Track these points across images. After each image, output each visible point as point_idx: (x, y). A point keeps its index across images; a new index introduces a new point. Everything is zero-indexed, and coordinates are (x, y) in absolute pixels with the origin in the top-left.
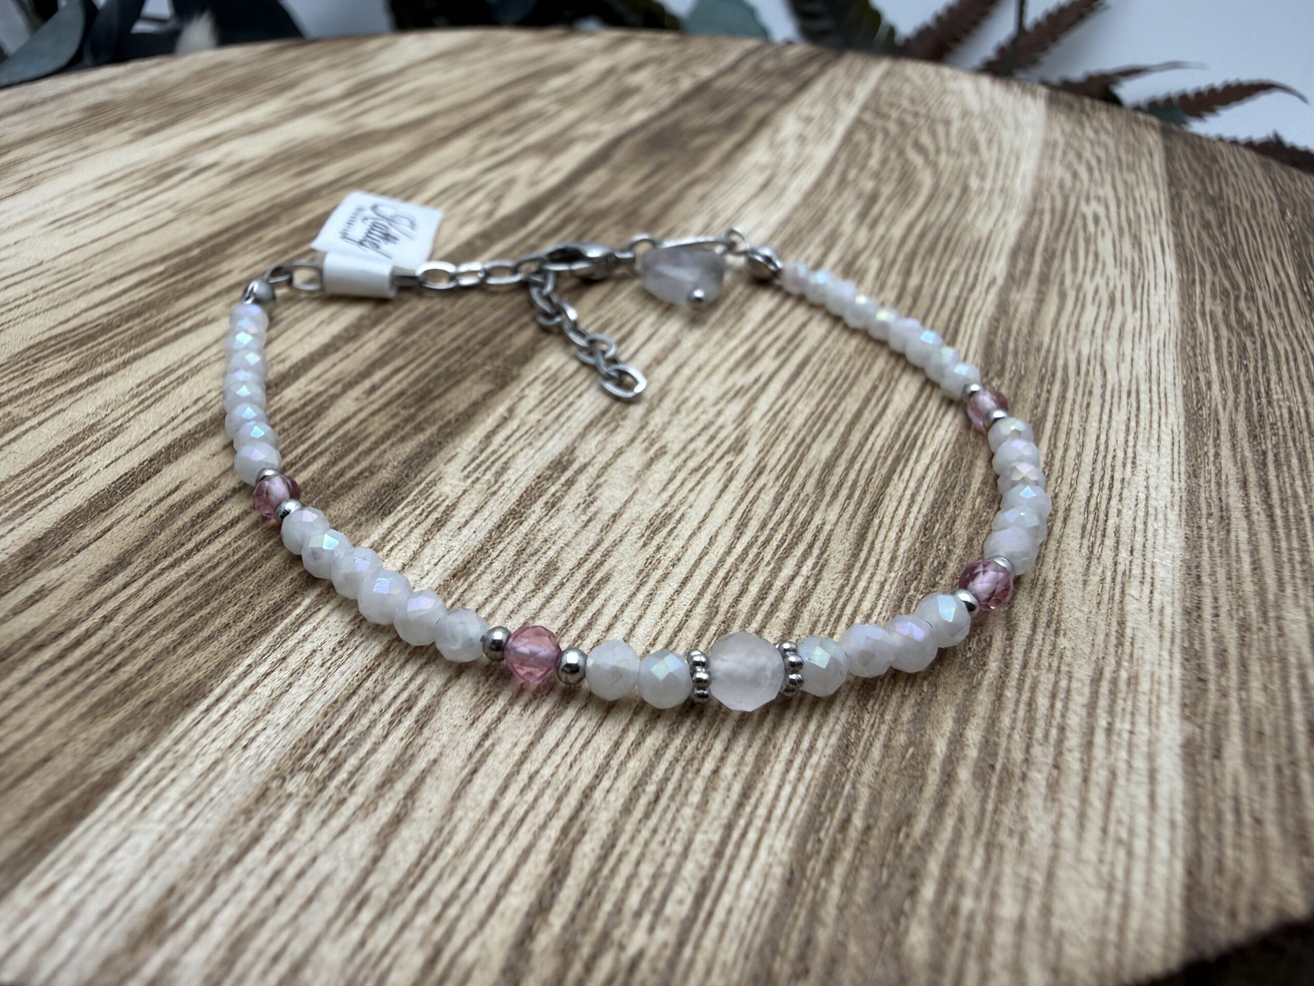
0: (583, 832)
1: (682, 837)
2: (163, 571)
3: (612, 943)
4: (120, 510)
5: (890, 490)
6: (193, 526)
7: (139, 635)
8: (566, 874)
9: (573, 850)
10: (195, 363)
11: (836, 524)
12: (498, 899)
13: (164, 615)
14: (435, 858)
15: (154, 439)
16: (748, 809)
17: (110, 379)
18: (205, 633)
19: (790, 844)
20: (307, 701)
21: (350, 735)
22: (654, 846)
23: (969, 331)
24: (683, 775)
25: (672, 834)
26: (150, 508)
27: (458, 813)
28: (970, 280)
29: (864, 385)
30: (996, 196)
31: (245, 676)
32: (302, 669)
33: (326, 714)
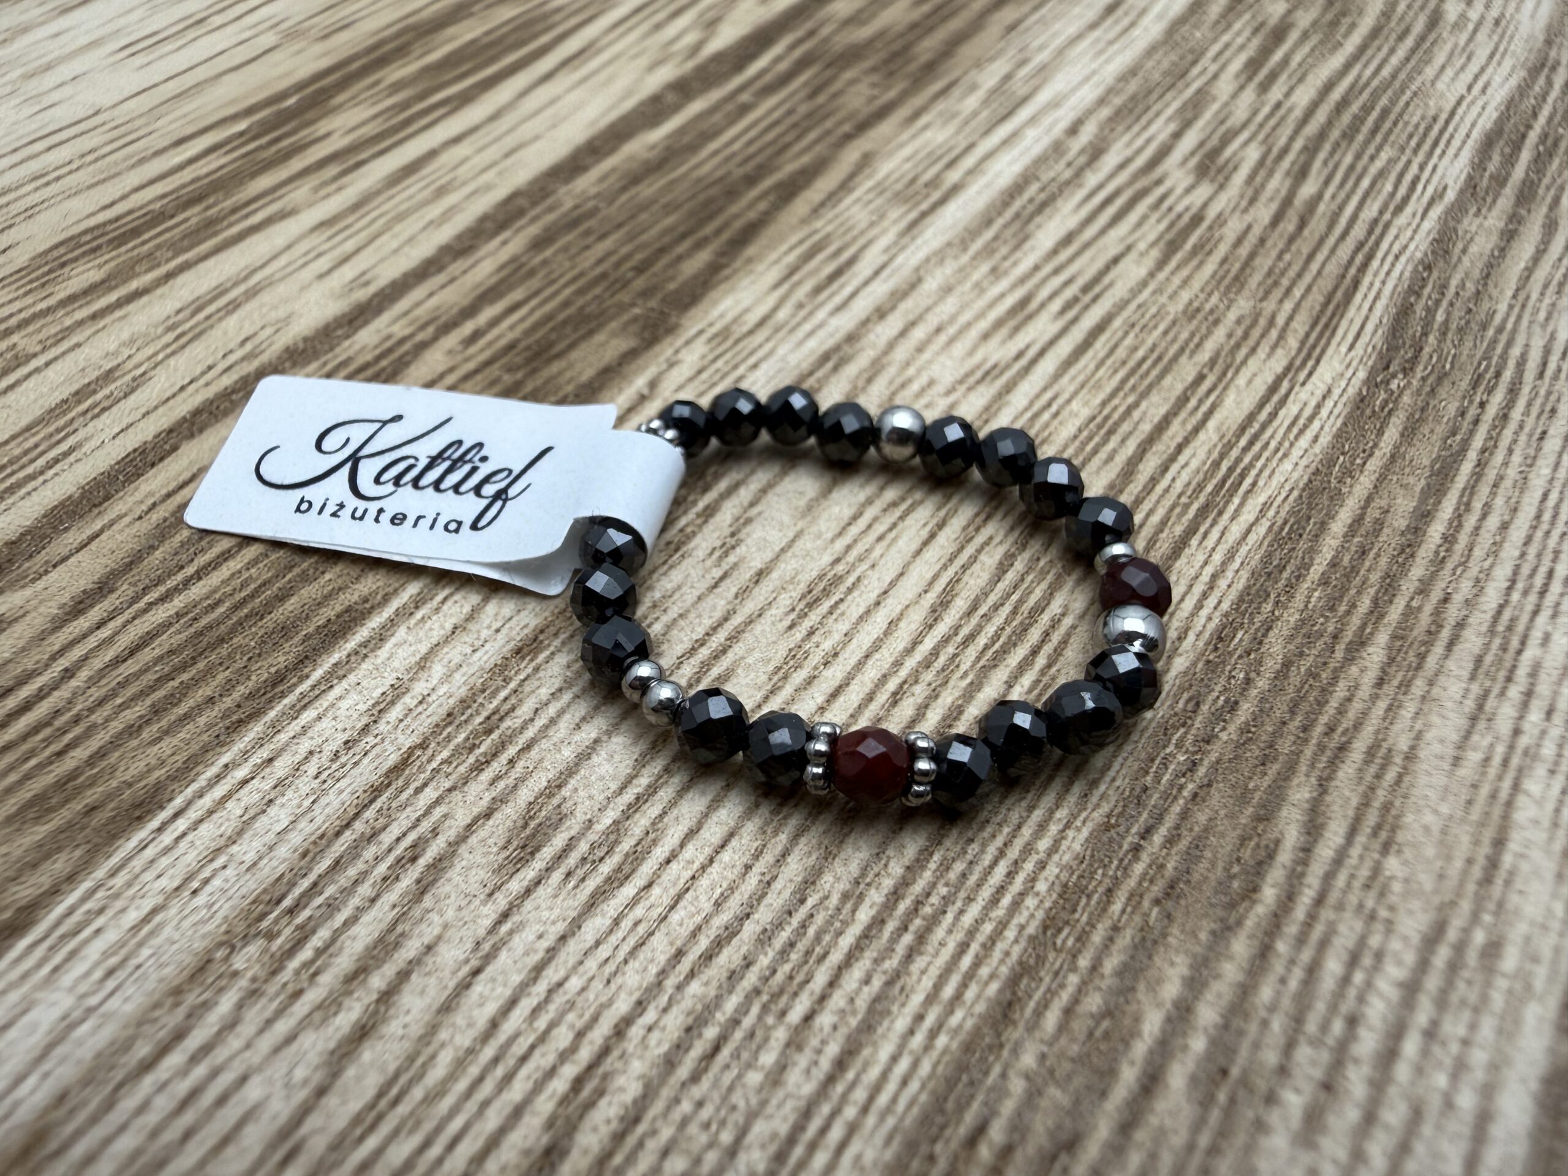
0: (600, 1093)
1: (739, 1117)
2: (150, 606)
4: (117, 507)
5: (1179, 564)
7: (101, 703)
8: (563, 1155)
9: (581, 1117)
10: (252, 282)
13: (137, 675)
14: (396, 1102)
15: (179, 398)
16: (839, 1088)
17: (145, 299)
18: (181, 710)
19: (889, 1155)
20: (285, 830)
21: (330, 891)
22: (693, 1129)
23: (1377, 285)
24: (760, 1018)
25: (723, 1113)
26: (154, 505)
27: (443, 1035)
28: (1403, 189)
29: (1185, 373)
30: (1483, 34)
31: (217, 782)
32: (290, 779)
33: (305, 855)
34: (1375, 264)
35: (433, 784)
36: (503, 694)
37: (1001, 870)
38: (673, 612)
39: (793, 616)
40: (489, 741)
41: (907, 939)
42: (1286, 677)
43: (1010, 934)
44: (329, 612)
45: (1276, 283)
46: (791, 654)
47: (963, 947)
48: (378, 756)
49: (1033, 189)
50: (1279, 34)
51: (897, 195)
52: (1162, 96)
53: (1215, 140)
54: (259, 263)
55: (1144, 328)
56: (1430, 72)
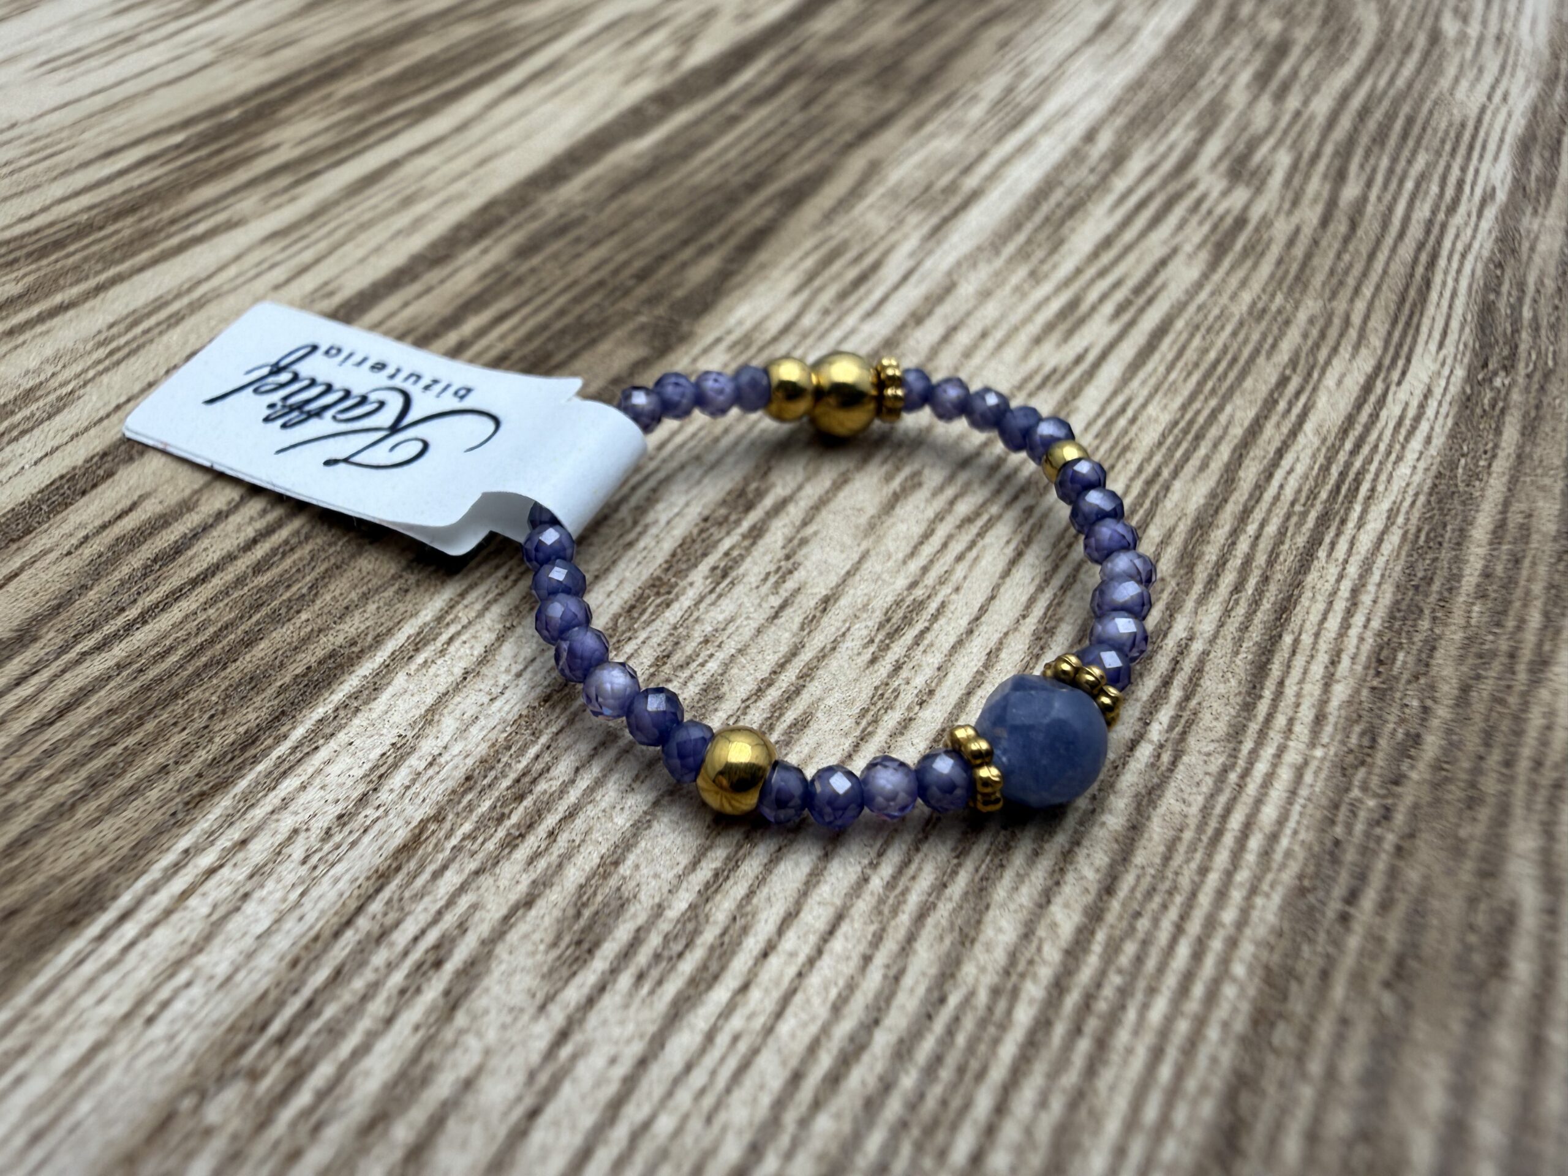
4: (39, 543)
5: (1311, 578)
6: (144, 576)
10: (197, 294)
11: (1215, 636)
20: (268, 933)
21: (330, 1011)
23: (1450, 283)
26: (86, 538)
28: (1450, 192)
29: (1266, 373)
30: (1487, 49)
31: (175, 873)
32: (270, 865)
33: (295, 963)
34: (1442, 262)
35: (454, 867)
36: (532, 751)
38: (730, 648)
39: (873, 648)
40: (521, 809)
44: (309, 657)
45: (1341, 283)
46: (878, 693)
48: (381, 833)
49: (1058, 194)
50: (1281, 48)
51: (913, 201)
52: (1175, 105)
53: (1241, 147)
54: (203, 275)
55: (1209, 330)
56: (1445, 83)
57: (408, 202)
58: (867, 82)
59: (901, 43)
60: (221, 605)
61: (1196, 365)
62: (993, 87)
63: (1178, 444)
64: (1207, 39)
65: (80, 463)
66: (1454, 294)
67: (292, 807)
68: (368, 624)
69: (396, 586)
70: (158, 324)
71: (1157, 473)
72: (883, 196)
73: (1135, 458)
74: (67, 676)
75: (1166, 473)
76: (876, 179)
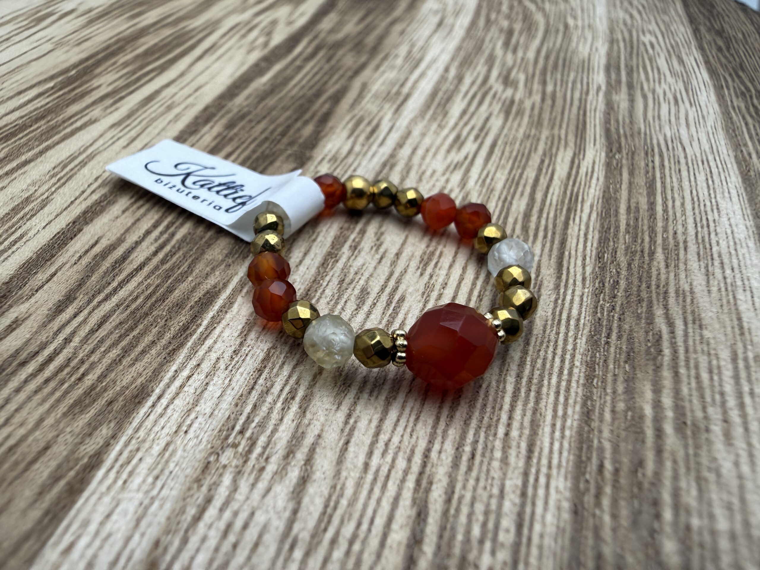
0: (430, 483)
1: (497, 482)
2: (100, 303)
3: (469, 564)
4: (60, 260)
5: (569, 231)
6: (113, 270)
8: (427, 515)
9: (427, 497)
10: (89, 151)
11: (541, 254)
12: (385, 536)
13: (107, 336)
14: (335, 508)
15: (72, 207)
16: (535, 461)
17: (32, 164)
18: (139, 348)
19: (569, 484)
20: (221, 396)
21: (257, 420)
22: (480, 491)
23: (593, 122)
24: (486, 438)
25: (490, 481)
26: (80, 257)
27: (344, 474)
28: (585, 87)
29: (536, 159)
30: (586, 31)
31: (175, 379)
32: (213, 372)
33: (236, 405)
34: (588, 114)
37: (558, 360)
39: (420, 271)
41: (533, 394)
42: (631, 269)
43: (574, 384)
44: (198, 294)
45: (554, 124)
46: (427, 286)
47: (558, 393)
48: (253, 355)
49: (440, 94)
50: (510, 33)
51: (385, 99)
52: (475, 57)
53: (505, 73)
54: (88, 144)
55: (511, 144)
56: (574, 44)
57: (169, 108)
58: (351, 50)
59: (360, 33)
60: (152, 278)
61: (510, 158)
62: (403, 50)
63: (510, 187)
64: (481, 29)
65: (64, 226)
66: (595, 126)
67: (213, 350)
68: (218, 279)
69: (224, 264)
70: (76, 166)
71: (506, 199)
72: (372, 97)
73: (497, 193)
74: (96, 311)
75: (509, 198)
76: (366, 91)
